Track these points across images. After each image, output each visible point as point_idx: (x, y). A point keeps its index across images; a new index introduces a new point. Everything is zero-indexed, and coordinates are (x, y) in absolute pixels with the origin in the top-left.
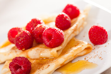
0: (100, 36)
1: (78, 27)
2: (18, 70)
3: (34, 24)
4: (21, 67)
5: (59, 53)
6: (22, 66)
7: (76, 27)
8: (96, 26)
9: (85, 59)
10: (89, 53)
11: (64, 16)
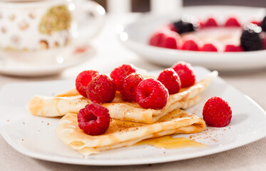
0: (221, 113)
1: (190, 97)
2: (91, 122)
3: (126, 72)
4: (96, 119)
5: (155, 119)
6: (98, 118)
7: (187, 95)
8: (219, 98)
9: (191, 137)
10: (198, 132)
11: (174, 75)
